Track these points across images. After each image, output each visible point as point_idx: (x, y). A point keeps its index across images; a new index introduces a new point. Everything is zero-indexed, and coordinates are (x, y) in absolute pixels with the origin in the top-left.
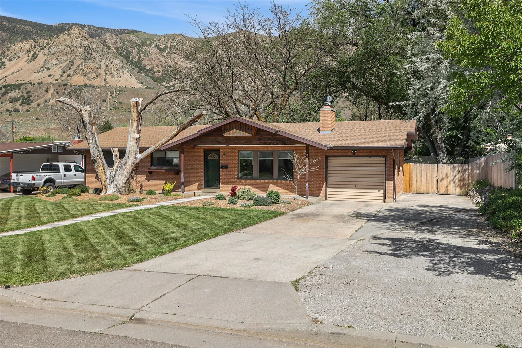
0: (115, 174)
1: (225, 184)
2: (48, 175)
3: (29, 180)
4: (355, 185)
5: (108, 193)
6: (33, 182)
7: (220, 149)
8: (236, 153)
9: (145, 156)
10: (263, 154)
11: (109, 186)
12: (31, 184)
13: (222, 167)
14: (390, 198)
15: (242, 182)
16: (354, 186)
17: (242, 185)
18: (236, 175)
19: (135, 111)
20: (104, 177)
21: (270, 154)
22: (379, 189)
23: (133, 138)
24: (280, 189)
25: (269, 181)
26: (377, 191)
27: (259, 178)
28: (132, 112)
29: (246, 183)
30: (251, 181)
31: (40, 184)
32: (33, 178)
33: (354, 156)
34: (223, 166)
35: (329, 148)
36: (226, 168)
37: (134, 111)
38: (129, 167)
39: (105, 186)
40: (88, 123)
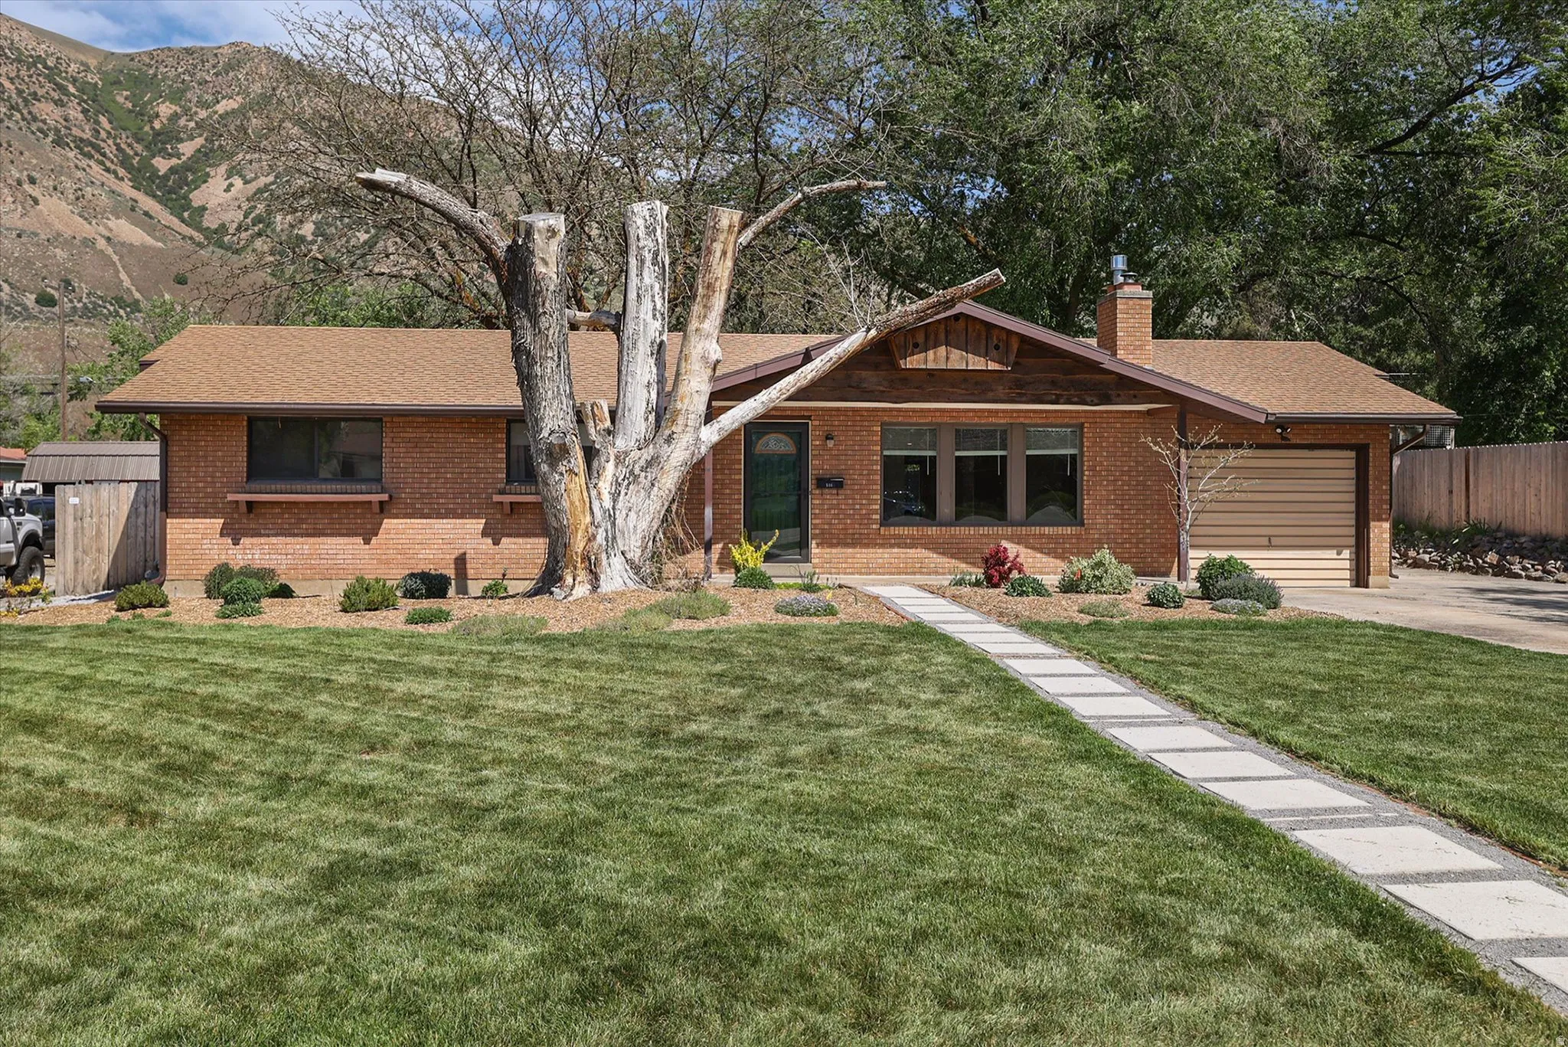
0: (614, 508)
1: (832, 546)
4: (1270, 537)
5: (606, 586)
7: (809, 417)
8: (872, 433)
9: (726, 434)
10: (965, 435)
11: (604, 556)
13: (821, 483)
14: (1380, 573)
15: (899, 537)
16: (1265, 541)
17: (899, 546)
18: (875, 512)
19: (730, 254)
20: (588, 519)
21: (997, 435)
22: (1339, 548)
23: (704, 358)
24: (1039, 555)
25: (1000, 530)
26: (1332, 554)
27: (959, 517)
28: (718, 254)
29: (913, 537)
30: (932, 531)
33: (1284, 443)
34: (829, 481)
35: (1271, 419)
36: (839, 485)
37: (724, 253)
38: (670, 480)
39: (586, 558)
40: (552, 288)
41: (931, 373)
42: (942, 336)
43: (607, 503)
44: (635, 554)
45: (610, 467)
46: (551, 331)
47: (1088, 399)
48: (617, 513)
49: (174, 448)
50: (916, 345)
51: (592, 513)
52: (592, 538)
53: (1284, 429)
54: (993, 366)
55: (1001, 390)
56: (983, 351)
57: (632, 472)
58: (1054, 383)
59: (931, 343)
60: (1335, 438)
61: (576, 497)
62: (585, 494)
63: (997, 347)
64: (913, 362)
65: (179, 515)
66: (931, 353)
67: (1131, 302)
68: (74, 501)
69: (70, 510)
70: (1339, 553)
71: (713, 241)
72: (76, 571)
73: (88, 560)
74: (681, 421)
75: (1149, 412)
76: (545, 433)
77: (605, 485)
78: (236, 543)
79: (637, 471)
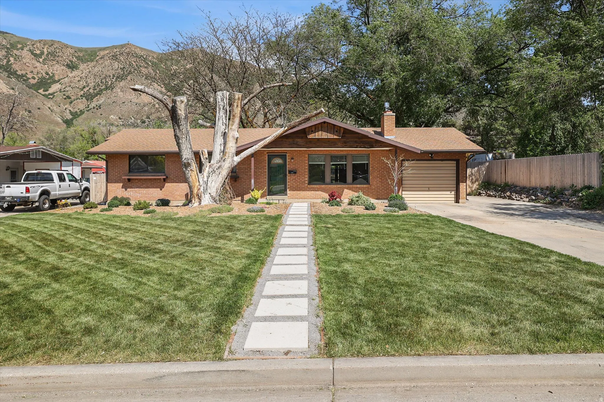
0: (207, 181)
1: (293, 191)
2: (44, 186)
3: (22, 193)
4: (429, 188)
5: (203, 203)
6: (28, 195)
7: (287, 153)
8: (306, 157)
9: (242, 159)
10: (333, 157)
11: (203, 194)
12: (25, 197)
13: (290, 172)
14: (463, 199)
15: (314, 188)
16: (427, 189)
17: (313, 191)
18: (306, 181)
19: (239, 106)
20: (198, 184)
21: (343, 157)
22: (451, 191)
23: (233, 137)
25: (344, 186)
26: (449, 193)
27: (331, 183)
28: (236, 106)
29: (317, 188)
30: (323, 186)
31: (34, 197)
32: (28, 190)
33: (432, 159)
34: (292, 171)
35: (422, 152)
36: (295, 173)
37: (237, 106)
38: (225, 172)
39: (198, 195)
40: (183, 118)
41: (318, 139)
42: (320, 128)
43: (205, 179)
44: (214, 194)
45: (207, 169)
46: (184, 130)
47: (367, 146)
48: (208, 182)
49: (109, 164)
50: (312, 131)
51: (199, 182)
52: (199, 189)
53: (432, 155)
54: (335, 137)
55: (339, 144)
56: (332, 132)
57: (214, 170)
58: (356, 142)
59: (317, 130)
60: (448, 157)
61: (194, 177)
62: (197, 177)
63: (337, 131)
64: (311, 136)
65: (111, 183)
66: (317, 133)
67: (388, 117)
68: (95, 178)
69: (94, 181)
70: (451, 193)
71: (234, 102)
72: (95, 197)
73: (98, 195)
74: (227, 155)
75: (390, 150)
76: (183, 159)
77: (205, 173)
78: (126, 190)
79: (215, 170)
